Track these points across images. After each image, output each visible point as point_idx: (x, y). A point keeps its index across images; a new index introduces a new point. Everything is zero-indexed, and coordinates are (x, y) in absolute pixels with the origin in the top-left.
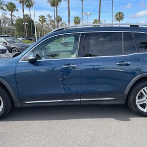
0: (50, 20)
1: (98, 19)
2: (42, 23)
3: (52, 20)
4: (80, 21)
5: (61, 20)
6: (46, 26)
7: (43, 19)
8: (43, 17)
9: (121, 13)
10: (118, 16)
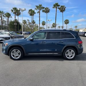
0: (29, 23)
1: (55, 23)
2: (24, 24)
3: (30, 23)
4: (45, 24)
5: (35, 23)
6: (26, 26)
7: (25, 22)
8: (25, 21)
9: (68, 20)
10: (66, 22)
